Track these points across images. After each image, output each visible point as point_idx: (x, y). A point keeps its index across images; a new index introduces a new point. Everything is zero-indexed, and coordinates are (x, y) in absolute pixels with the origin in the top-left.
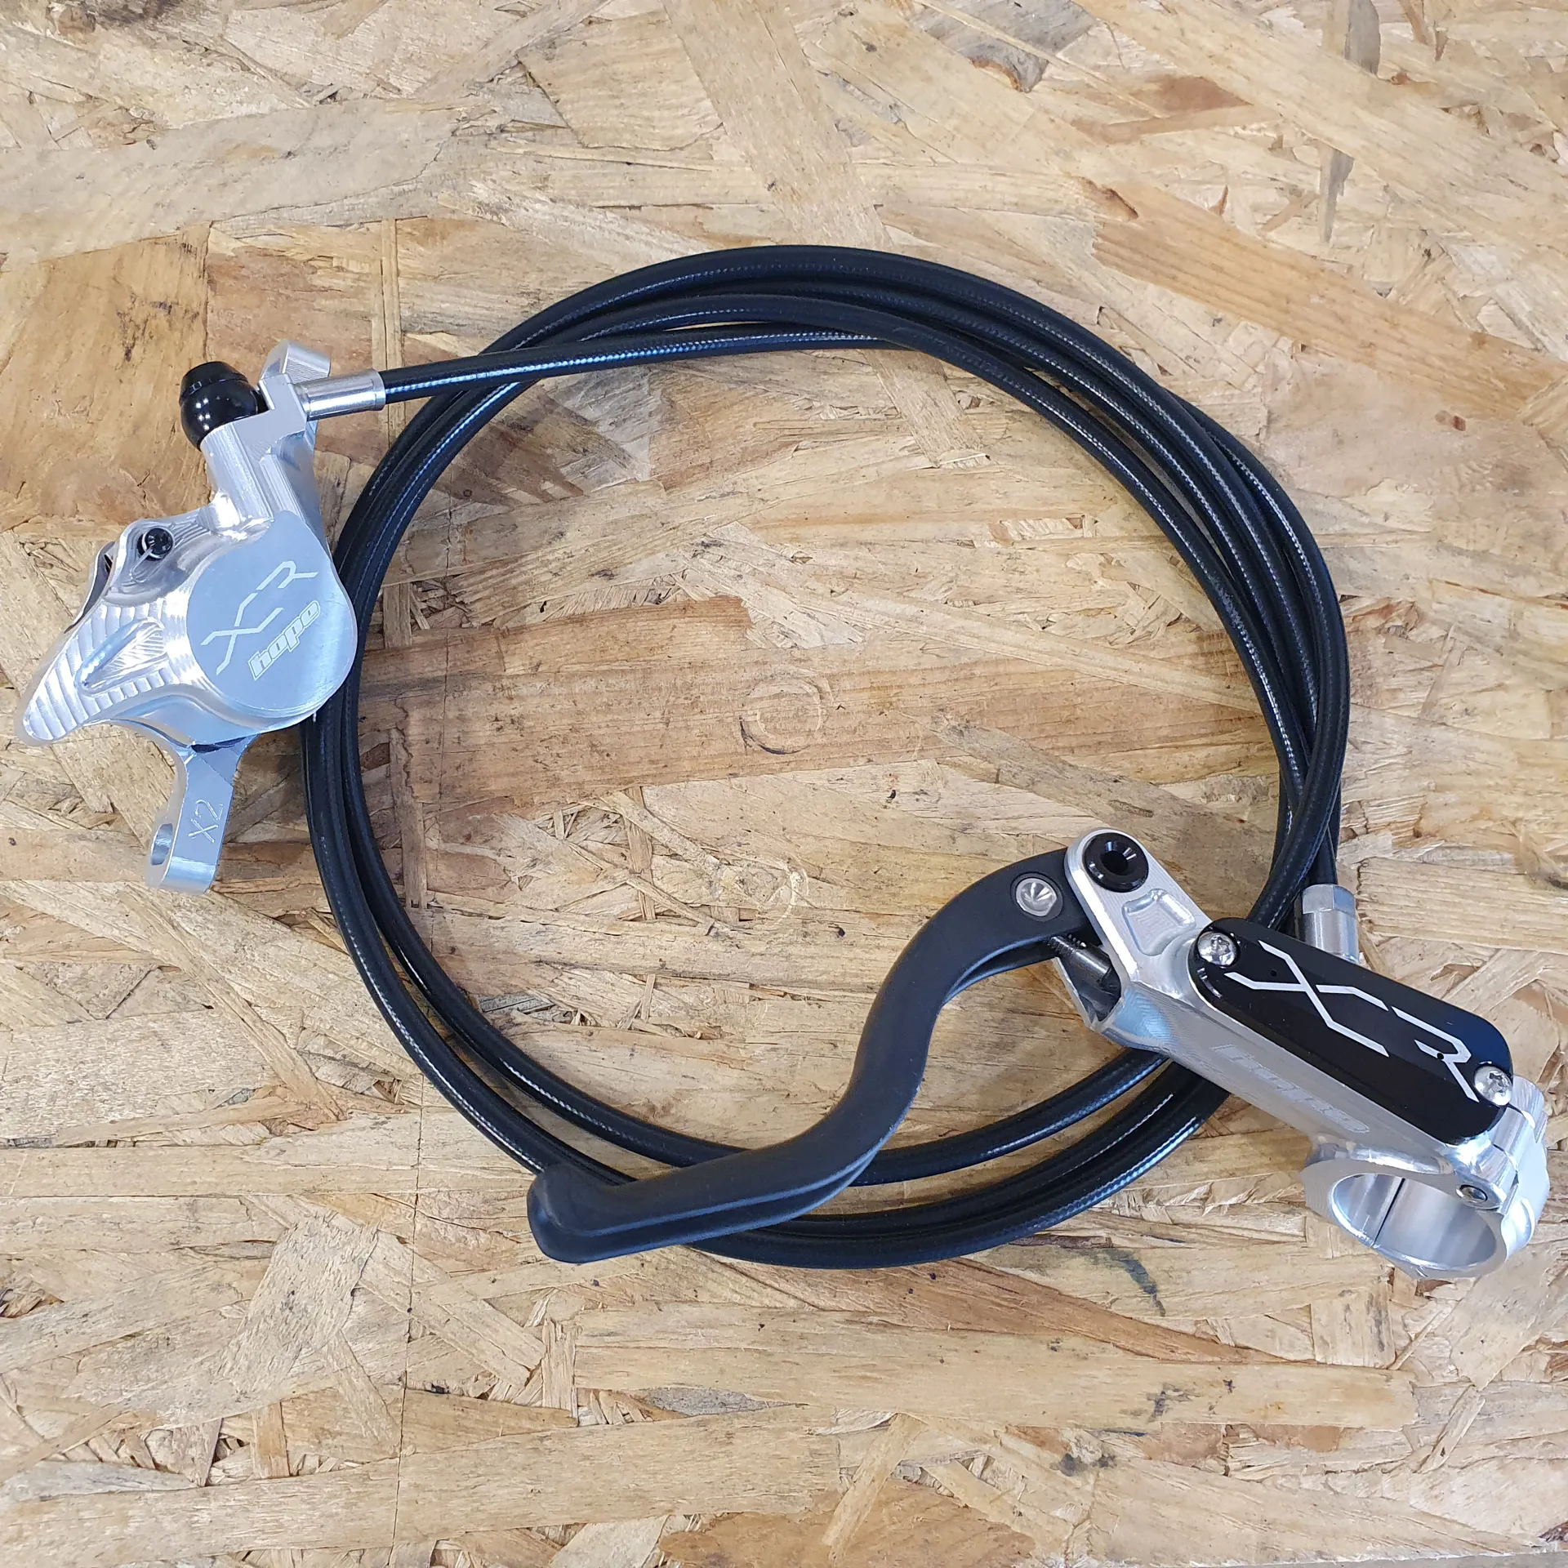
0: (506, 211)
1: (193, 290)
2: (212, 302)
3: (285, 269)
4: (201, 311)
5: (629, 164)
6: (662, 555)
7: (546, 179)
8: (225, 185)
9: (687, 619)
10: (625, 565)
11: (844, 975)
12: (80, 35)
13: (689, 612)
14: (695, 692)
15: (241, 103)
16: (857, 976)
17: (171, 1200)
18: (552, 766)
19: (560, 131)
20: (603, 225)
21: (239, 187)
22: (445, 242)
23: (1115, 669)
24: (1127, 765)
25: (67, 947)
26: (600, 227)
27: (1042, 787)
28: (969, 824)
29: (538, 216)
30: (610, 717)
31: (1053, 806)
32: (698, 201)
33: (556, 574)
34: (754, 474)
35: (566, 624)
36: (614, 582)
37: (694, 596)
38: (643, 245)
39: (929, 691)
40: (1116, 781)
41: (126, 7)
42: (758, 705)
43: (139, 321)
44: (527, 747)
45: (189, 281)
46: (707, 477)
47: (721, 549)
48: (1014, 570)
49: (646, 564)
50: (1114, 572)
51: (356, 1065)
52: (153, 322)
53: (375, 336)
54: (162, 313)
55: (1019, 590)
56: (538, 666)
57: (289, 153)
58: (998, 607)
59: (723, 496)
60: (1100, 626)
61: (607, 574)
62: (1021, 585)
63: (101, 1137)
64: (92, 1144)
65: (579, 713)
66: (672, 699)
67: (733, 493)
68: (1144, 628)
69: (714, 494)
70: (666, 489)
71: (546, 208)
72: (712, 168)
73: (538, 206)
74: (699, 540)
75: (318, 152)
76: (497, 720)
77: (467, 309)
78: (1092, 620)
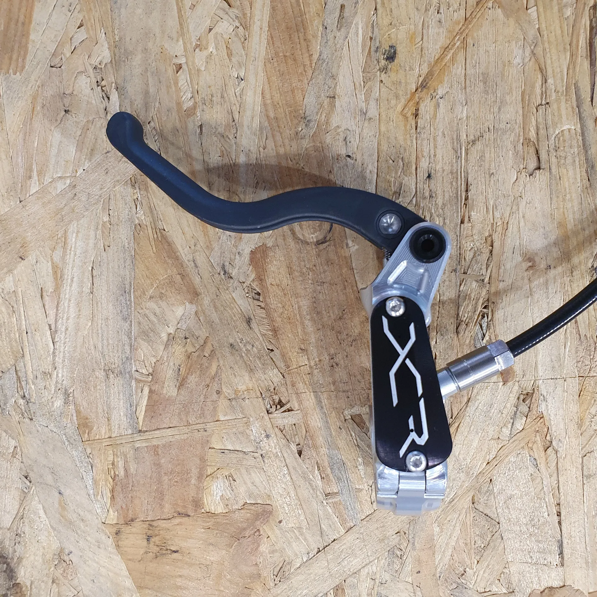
0: (66, 390)
1: (138, 528)
2: (142, 519)
3: (118, 488)
4: (147, 523)
5: (27, 333)
6: (234, 295)
7: (45, 373)
8: (82, 520)
9: (266, 277)
10: (243, 312)
11: (452, 173)
12: (24, 589)
13: (263, 277)
14: (304, 270)
15: (40, 517)
16: (452, 166)
17: (585, 486)
18: (353, 338)
19: (18, 369)
20: (63, 342)
21: (82, 513)
22: (89, 417)
23: (260, 35)
24: (316, 23)
25: (466, 544)
26: (64, 343)
27: (334, 71)
28: (361, 111)
29: (65, 374)
30: (324, 312)
31: (345, 64)
32: (39, 296)
33: (253, 346)
34: (181, 251)
35: (278, 338)
36: (252, 317)
37: (253, 276)
38: (69, 321)
39: (287, 142)
40: (326, 28)
41: (5, 571)
42: (307, 235)
43: (158, 549)
44: (345, 350)
45: (134, 530)
46: (188, 275)
47: (225, 264)
48: (211, 101)
49: (240, 302)
50: (204, 43)
51: (515, 413)
52: (157, 543)
53: (144, 444)
54: (152, 540)
55: (222, 97)
56: (301, 349)
57: (60, 493)
58: (234, 108)
59: (196, 266)
60: (236, 47)
61: (249, 321)
62: (219, 95)
63: (556, 519)
64: (560, 523)
65: (323, 326)
66: (310, 282)
67: (194, 261)
68: (234, 21)
69: (196, 271)
70: (198, 295)
71: (60, 371)
72: (20, 290)
73: (60, 375)
74: (223, 277)
75: (56, 481)
76: (332, 366)
77: (121, 403)
78: (234, 52)
